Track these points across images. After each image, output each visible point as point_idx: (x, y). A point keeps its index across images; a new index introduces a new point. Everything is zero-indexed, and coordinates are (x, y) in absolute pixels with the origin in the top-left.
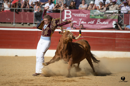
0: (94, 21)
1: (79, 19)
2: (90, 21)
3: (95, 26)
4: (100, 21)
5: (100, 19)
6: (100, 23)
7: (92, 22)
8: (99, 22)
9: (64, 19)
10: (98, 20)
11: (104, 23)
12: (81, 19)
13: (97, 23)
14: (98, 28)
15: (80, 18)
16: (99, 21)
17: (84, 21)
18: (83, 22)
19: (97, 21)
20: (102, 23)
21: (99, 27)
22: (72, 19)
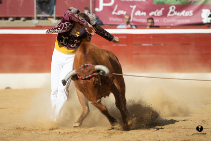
0: (163, 9)
1: (131, 6)
2: (154, 11)
3: (165, 21)
4: (175, 10)
5: (175, 5)
6: (175, 13)
7: (158, 13)
8: (172, 13)
9: (98, 7)
10: (171, 8)
11: (183, 13)
12: (134, 7)
13: (169, 15)
14: (172, 25)
15: (133, 5)
16: (173, 10)
17: (142, 11)
18: (138, 13)
19: (169, 10)
20: (178, 14)
21: (173, 23)
22: (117, 6)
